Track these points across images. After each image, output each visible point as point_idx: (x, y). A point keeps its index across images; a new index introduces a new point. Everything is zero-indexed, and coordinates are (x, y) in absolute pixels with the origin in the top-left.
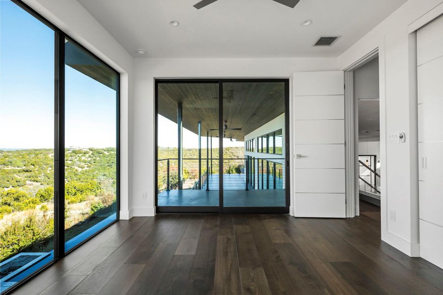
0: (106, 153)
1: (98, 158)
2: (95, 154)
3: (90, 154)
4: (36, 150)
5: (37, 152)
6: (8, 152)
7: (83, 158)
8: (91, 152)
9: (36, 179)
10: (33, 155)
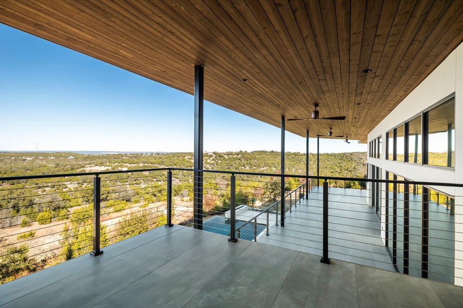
0: (226, 156)
1: (220, 161)
2: (218, 158)
3: (214, 157)
4: (178, 153)
5: (178, 155)
6: (162, 154)
7: (209, 161)
8: (214, 156)
9: (177, 176)
10: (176, 158)
